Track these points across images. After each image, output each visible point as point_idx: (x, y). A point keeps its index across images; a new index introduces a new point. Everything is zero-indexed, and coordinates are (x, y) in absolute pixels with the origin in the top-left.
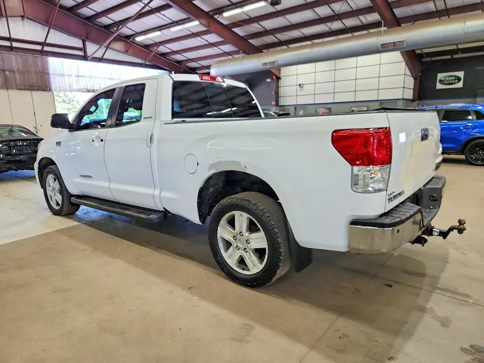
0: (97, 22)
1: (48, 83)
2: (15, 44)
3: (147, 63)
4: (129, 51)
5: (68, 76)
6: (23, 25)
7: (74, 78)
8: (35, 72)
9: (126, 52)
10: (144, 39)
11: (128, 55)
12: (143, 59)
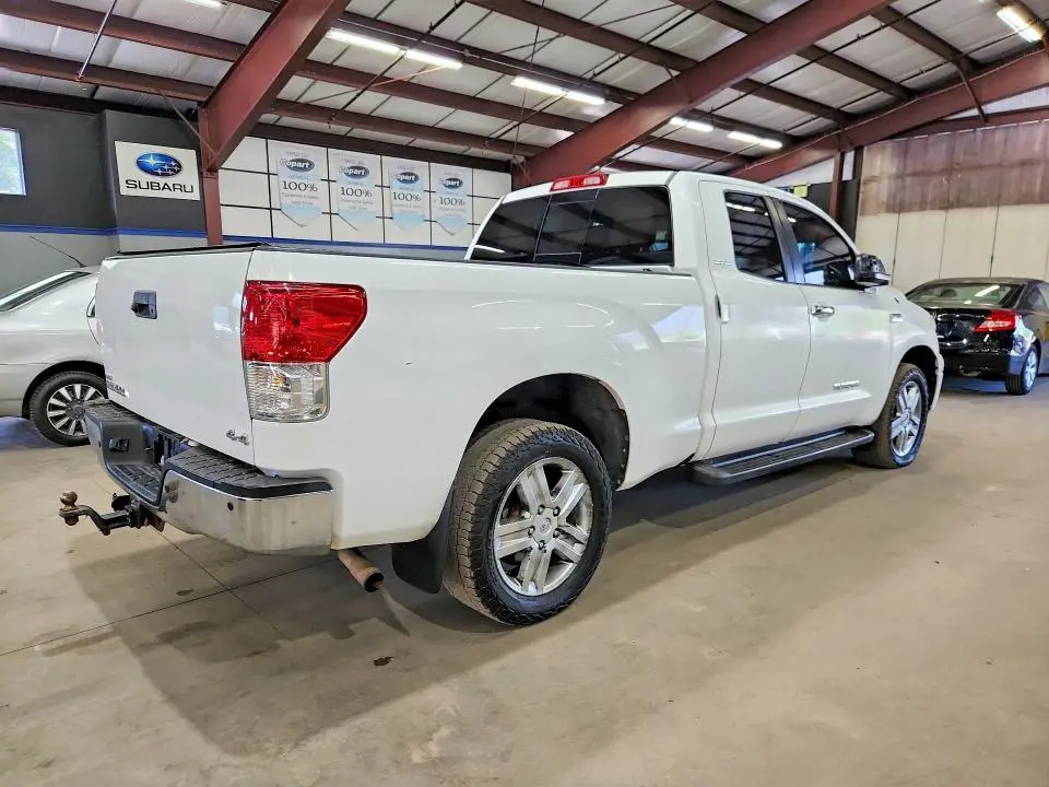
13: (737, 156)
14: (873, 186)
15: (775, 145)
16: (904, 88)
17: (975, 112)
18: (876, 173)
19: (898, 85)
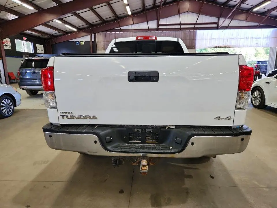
0: (228, 4)
1: (194, 44)
2: (182, 27)
3: (261, 25)
4: (248, 19)
5: (205, 39)
6: (188, 16)
7: (208, 40)
8: (189, 39)
9: (246, 20)
10: (259, 9)
11: (247, 21)
12: (258, 23)
13: (65, 32)
14: (99, 43)
15: (75, 30)
16: (105, 21)
17: (119, 28)
18: (100, 40)
19: (104, 20)
